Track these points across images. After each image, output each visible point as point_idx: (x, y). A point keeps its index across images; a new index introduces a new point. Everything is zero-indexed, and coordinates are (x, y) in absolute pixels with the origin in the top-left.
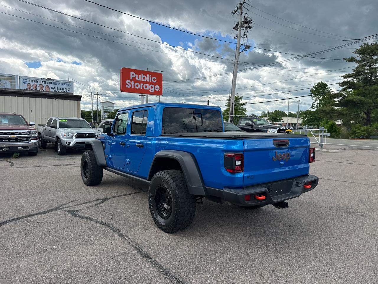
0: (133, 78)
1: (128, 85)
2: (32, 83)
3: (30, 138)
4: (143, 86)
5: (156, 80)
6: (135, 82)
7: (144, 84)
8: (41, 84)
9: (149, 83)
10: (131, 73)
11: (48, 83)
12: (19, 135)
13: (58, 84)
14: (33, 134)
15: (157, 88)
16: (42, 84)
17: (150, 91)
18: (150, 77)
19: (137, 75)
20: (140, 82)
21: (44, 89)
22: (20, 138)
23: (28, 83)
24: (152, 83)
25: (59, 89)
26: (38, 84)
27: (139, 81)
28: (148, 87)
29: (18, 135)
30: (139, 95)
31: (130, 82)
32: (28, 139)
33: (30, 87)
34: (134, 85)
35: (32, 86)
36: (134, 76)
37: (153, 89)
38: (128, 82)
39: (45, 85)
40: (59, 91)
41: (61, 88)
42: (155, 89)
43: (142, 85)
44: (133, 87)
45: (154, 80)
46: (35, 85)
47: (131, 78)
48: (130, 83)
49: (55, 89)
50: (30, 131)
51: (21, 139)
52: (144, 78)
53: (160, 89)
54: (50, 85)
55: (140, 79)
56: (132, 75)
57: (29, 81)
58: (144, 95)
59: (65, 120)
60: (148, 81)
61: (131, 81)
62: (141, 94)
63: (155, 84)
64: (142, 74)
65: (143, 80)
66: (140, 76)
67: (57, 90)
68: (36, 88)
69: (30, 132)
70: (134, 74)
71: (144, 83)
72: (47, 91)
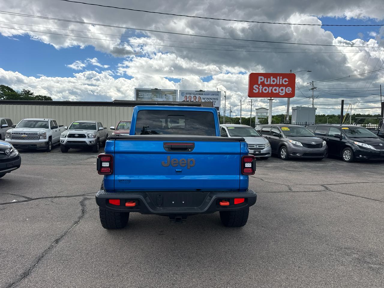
0: (261, 82)
1: (256, 90)
2: (188, 96)
4: (272, 90)
5: (287, 81)
6: (263, 87)
7: (273, 88)
8: (194, 95)
9: (279, 86)
10: (260, 77)
11: (200, 94)
13: (208, 94)
15: (289, 90)
16: (196, 95)
17: (280, 94)
18: (281, 79)
19: (266, 79)
20: (268, 86)
21: (197, 100)
23: (185, 95)
24: (283, 85)
25: (209, 99)
26: (192, 96)
27: (268, 84)
28: (278, 90)
30: (268, 100)
31: (257, 86)
33: (187, 99)
34: (262, 89)
35: (188, 98)
36: (262, 80)
37: (284, 92)
38: (256, 87)
39: (197, 96)
40: (209, 101)
41: (210, 98)
42: (286, 91)
43: (270, 88)
44: (260, 92)
45: (285, 81)
46: (190, 97)
47: (259, 83)
48: (258, 88)
49: (205, 100)
52: (274, 81)
53: (292, 91)
54: (202, 96)
55: (268, 83)
56: (261, 79)
57: (186, 94)
58: (272, 98)
60: (278, 83)
61: (259, 85)
62: (269, 98)
63: (286, 86)
64: (272, 77)
65: (272, 83)
66: (269, 79)
67: (207, 100)
68: (191, 99)
70: (263, 78)
71: (273, 86)
72: (199, 101)
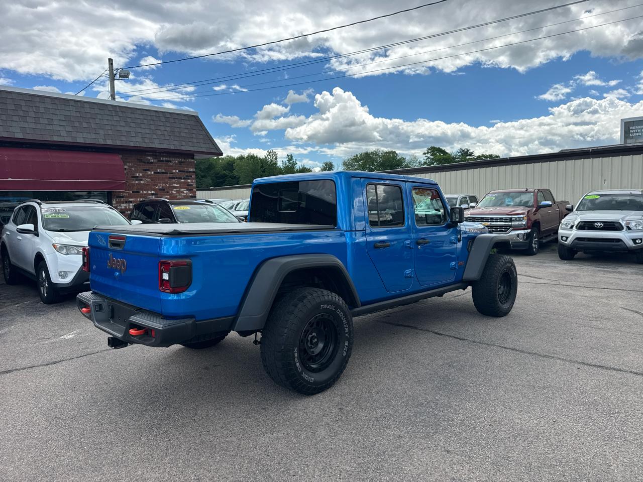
3: (510, 226)
12: (496, 222)
14: (516, 221)
22: (496, 227)
29: (493, 222)
32: (506, 228)
50: (511, 216)
51: (498, 229)
59: (595, 196)
69: (512, 218)
